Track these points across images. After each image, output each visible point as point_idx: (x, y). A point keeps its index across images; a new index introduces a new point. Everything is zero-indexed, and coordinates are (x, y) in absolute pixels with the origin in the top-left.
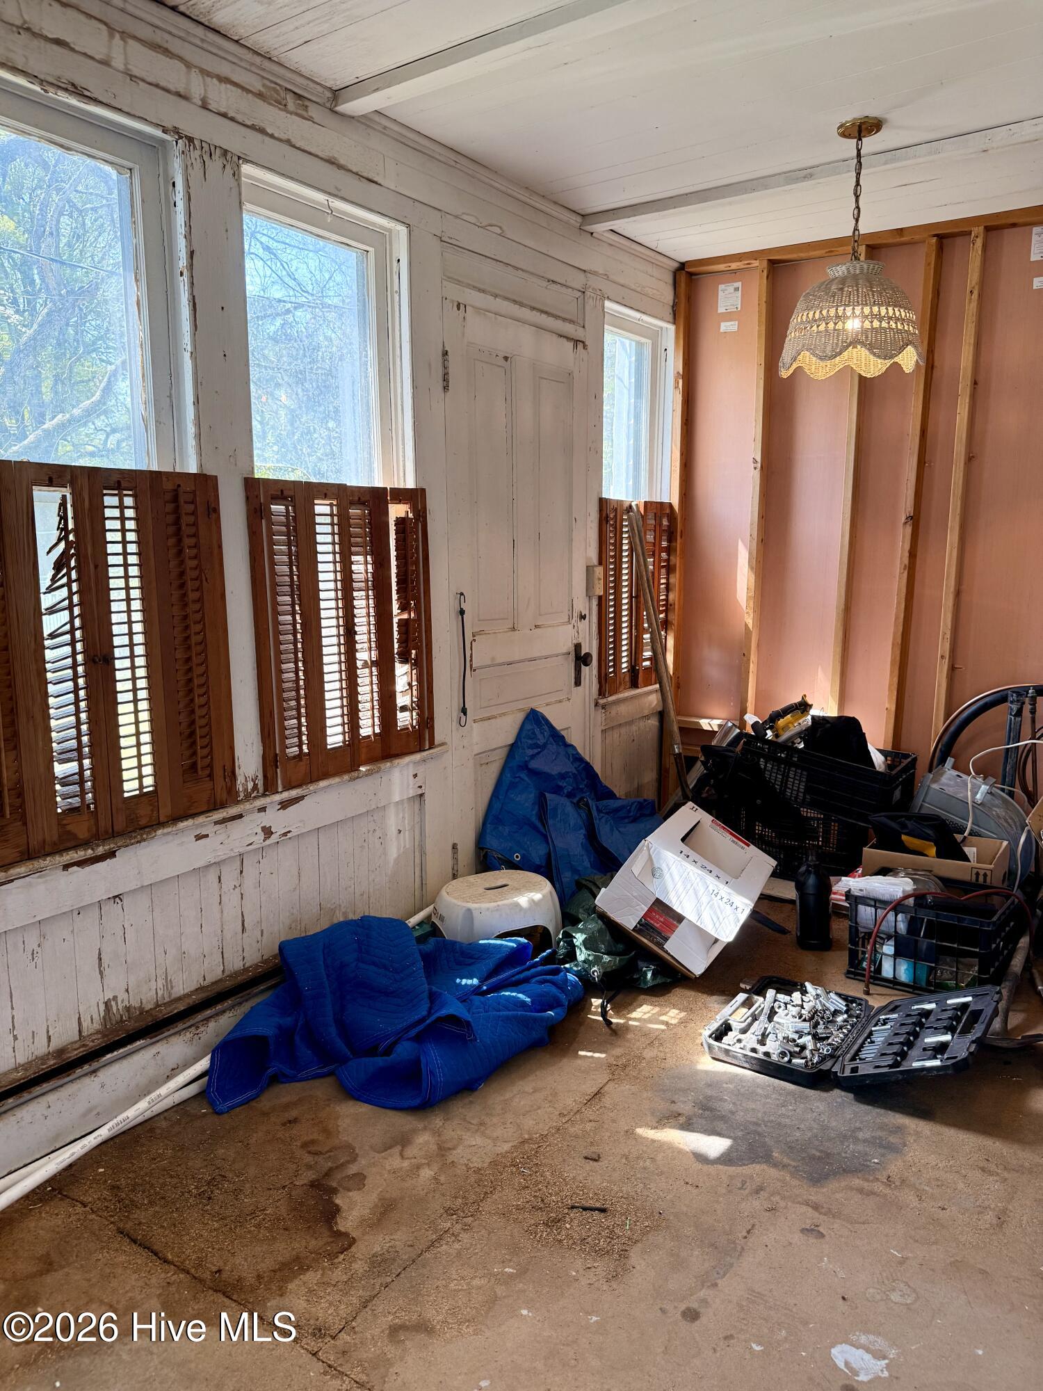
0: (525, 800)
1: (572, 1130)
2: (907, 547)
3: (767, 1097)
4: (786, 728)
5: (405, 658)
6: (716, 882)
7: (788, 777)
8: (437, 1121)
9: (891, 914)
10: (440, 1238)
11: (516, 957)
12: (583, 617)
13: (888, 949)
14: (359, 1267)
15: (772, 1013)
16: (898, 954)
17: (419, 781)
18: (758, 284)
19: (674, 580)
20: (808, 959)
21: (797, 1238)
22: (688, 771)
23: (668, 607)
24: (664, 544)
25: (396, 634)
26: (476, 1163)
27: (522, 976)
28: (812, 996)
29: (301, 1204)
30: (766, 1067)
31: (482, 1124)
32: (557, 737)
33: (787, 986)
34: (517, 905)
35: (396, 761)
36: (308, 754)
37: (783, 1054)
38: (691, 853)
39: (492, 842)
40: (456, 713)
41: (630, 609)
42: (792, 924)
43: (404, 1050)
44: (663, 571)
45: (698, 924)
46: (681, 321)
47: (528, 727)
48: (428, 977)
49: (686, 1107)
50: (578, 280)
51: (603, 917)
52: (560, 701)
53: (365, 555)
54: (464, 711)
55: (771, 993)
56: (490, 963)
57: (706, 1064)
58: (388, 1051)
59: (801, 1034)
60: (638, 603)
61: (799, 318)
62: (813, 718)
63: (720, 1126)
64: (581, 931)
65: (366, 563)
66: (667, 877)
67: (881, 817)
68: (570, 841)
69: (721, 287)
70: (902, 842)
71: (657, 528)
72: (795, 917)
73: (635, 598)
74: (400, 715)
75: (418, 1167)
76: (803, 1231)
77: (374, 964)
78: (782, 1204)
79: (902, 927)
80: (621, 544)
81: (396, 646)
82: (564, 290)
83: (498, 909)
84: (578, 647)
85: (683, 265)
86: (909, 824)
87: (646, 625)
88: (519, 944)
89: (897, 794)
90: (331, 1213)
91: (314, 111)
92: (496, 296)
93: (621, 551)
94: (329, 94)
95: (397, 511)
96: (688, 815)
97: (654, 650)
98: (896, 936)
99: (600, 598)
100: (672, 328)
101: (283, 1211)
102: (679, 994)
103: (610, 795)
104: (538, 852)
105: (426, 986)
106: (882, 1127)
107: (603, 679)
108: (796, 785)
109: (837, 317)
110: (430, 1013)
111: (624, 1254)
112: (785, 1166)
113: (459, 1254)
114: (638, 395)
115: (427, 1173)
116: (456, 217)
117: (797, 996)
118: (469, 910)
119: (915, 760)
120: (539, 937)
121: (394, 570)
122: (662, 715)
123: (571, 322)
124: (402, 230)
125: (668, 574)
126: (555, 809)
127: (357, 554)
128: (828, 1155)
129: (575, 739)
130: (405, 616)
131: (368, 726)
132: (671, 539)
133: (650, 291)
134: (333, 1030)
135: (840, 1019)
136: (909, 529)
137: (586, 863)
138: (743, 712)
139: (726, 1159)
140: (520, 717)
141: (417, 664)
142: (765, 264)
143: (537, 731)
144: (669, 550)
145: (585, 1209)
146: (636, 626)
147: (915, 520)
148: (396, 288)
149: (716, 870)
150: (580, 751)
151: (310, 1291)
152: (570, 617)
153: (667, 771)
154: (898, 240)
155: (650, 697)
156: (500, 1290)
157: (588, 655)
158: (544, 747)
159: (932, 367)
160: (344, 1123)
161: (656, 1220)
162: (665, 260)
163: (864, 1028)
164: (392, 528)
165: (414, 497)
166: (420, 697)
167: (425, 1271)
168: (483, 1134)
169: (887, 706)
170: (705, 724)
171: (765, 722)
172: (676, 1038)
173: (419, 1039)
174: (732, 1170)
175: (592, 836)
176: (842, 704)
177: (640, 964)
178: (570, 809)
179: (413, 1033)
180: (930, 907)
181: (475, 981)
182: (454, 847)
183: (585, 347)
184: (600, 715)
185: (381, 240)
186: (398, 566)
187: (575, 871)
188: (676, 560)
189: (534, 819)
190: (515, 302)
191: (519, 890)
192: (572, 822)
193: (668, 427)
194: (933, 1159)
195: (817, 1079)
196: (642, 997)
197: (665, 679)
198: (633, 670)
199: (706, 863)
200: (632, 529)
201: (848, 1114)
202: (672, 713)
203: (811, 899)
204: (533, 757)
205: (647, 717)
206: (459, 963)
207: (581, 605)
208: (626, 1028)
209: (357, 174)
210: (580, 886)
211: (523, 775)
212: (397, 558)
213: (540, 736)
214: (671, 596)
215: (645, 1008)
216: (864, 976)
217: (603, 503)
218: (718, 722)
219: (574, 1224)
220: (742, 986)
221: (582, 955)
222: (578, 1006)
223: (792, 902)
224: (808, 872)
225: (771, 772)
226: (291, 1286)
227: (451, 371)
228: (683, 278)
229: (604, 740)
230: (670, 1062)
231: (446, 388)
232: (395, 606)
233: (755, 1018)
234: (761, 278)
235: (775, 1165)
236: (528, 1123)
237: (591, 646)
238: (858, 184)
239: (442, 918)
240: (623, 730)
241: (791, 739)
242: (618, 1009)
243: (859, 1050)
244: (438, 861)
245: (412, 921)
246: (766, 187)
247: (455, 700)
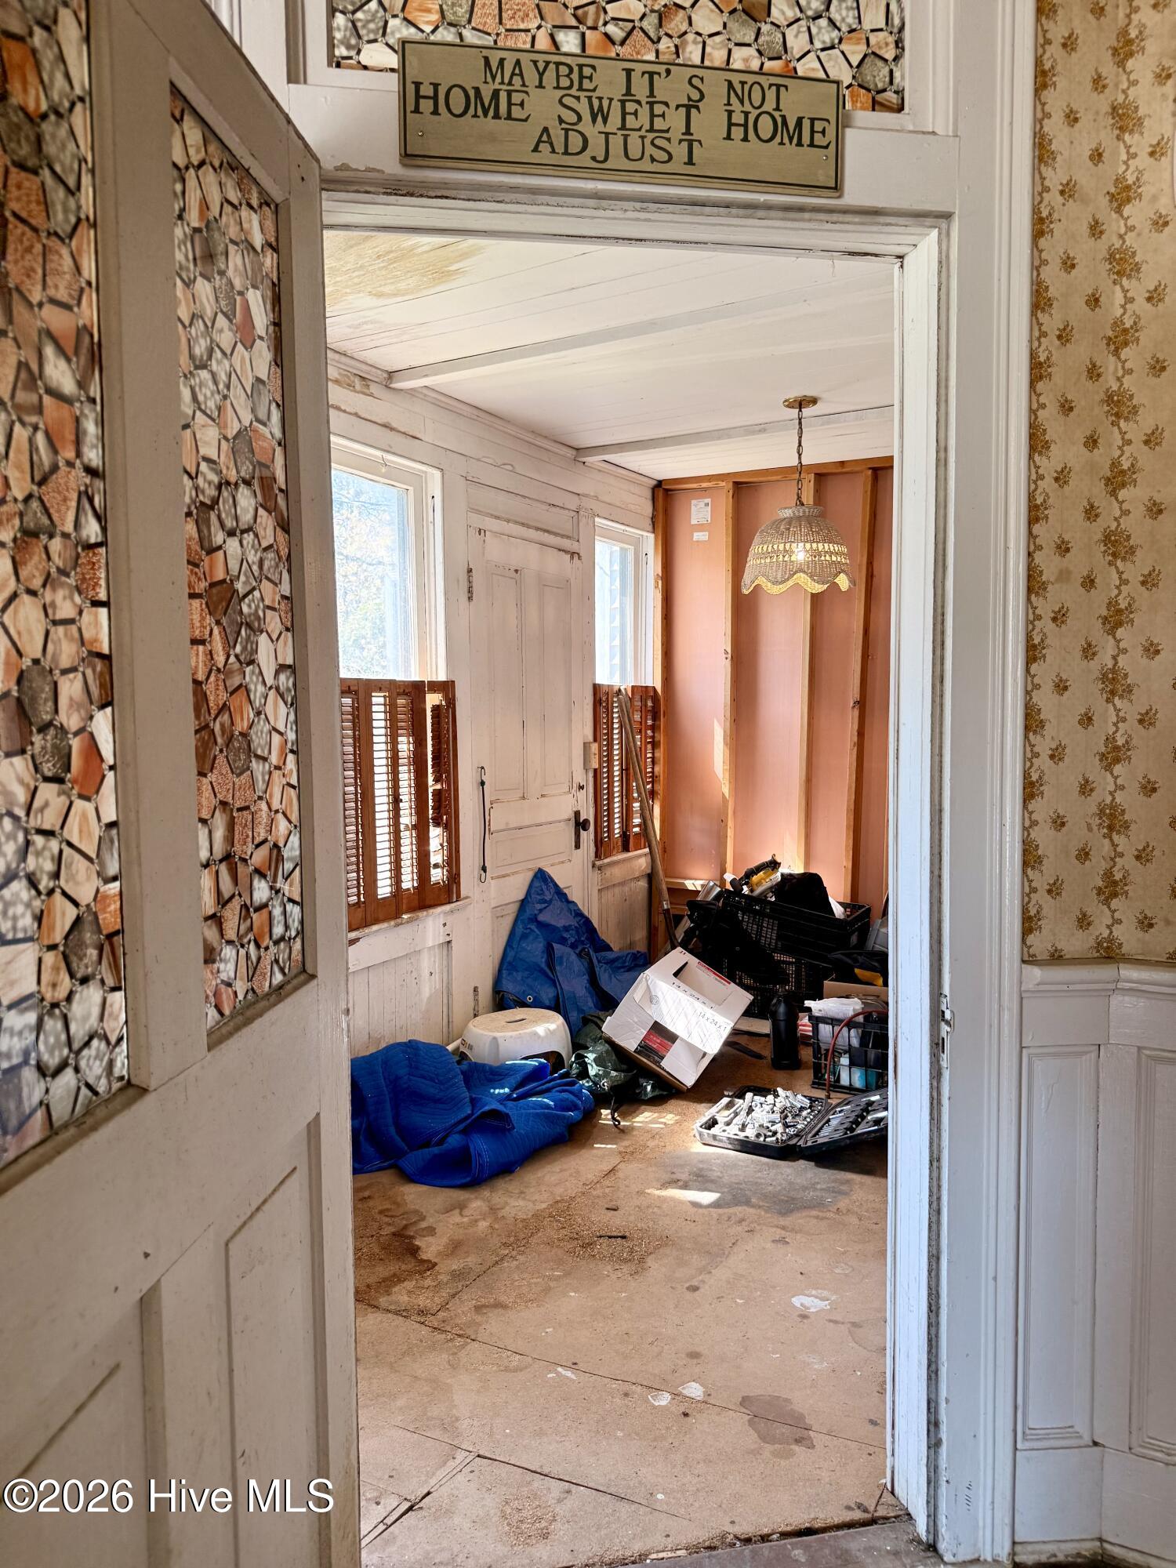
0: (535, 949)
1: (594, 1193)
2: (856, 727)
3: (747, 1167)
4: (759, 883)
5: (437, 824)
6: (702, 1006)
7: (762, 926)
8: (485, 1192)
9: (845, 1029)
10: (502, 1259)
11: (537, 1074)
12: (581, 788)
13: (845, 1060)
14: (444, 1278)
15: (750, 1110)
16: (852, 1064)
17: (448, 929)
18: (725, 501)
19: (659, 754)
20: (781, 1075)
21: (769, 1245)
22: (676, 926)
23: (654, 778)
24: (650, 722)
25: (430, 802)
26: (521, 1216)
27: (544, 1087)
28: (784, 1098)
29: (389, 1245)
30: (747, 1147)
31: (522, 1193)
32: (561, 894)
33: (762, 1091)
34: (536, 1034)
35: (431, 911)
36: (364, 902)
37: (758, 1135)
38: (681, 984)
39: (509, 986)
40: (477, 870)
41: (621, 780)
42: (767, 1051)
43: (454, 1141)
44: (649, 746)
45: (689, 1040)
46: (660, 531)
47: (537, 884)
48: (469, 1088)
49: (684, 1177)
50: (572, 503)
51: (610, 1042)
52: (563, 862)
53: (408, 736)
54: (484, 869)
55: (749, 1095)
56: (519, 1077)
57: (698, 1148)
58: (441, 1142)
59: (773, 1123)
60: (628, 775)
61: (756, 548)
62: (782, 875)
63: (709, 1185)
64: (592, 1052)
65: (409, 743)
66: (662, 1003)
67: (837, 955)
68: (576, 985)
69: (694, 502)
70: (855, 975)
71: (643, 709)
72: (770, 1045)
73: (625, 771)
74: (433, 871)
75: (476, 1221)
76: (773, 1241)
77: (423, 1077)
78: (758, 1228)
79: (855, 1042)
80: (613, 723)
81: (431, 812)
82: (562, 511)
83: (520, 1037)
84: (577, 814)
85: (660, 483)
86: (861, 959)
87: (635, 795)
88: (540, 1063)
89: (854, 939)
90: (414, 1251)
91: (374, 388)
92: (508, 521)
93: (613, 729)
94: (386, 375)
95: (433, 699)
96: (678, 957)
97: (643, 816)
98: (850, 1050)
99: (595, 770)
100: (652, 536)
101: (377, 1250)
102: (673, 1104)
103: (608, 948)
104: (547, 994)
105: (467, 1094)
106: (835, 1181)
107: (598, 843)
108: (769, 934)
109: (785, 551)
110: (472, 1114)
111: (642, 1260)
112: (760, 1207)
113: (517, 1267)
114: (623, 593)
115: (483, 1225)
116: (478, 460)
117: (770, 1098)
118: (495, 1039)
119: (869, 910)
120: (556, 1059)
121: (430, 748)
122: (651, 877)
123: (568, 537)
124: (437, 474)
125: (653, 749)
126: (561, 957)
127: (402, 735)
128: (793, 1199)
129: (575, 896)
130: (438, 787)
131: (408, 881)
132: (655, 717)
133: (632, 507)
134: (392, 1130)
135: (804, 1113)
136: (856, 712)
137: (591, 1004)
138: (723, 871)
139: (716, 1205)
140: (530, 875)
141: (447, 827)
142: (731, 485)
143: (544, 887)
144: (653, 728)
145: (610, 1237)
146: (627, 795)
147: (862, 704)
148: (431, 519)
149: (702, 998)
150: (581, 907)
151: (409, 1292)
152: (571, 788)
153: (656, 929)
154: (840, 470)
155: (639, 860)
156: (552, 1284)
157: (586, 821)
158: (550, 902)
159: (872, 576)
160: (409, 1198)
161: (665, 1241)
162: (645, 479)
163: (823, 1117)
164: (429, 714)
165: (446, 688)
166: (450, 857)
167: (495, 1277)
168: (524, 1199)
169: (845, 864)
170: (690, 885)
171: (741, 879)
172: (672, 1132)
173: (465, 1132)
174: (720, 1211)
175: (593, 981)
176: (807, 862)
177: (641, 1080)
178: (573, 957)
179: (461, 1127)
180: (875, 1022)
181: (507, 1090)
182: (475, 989)
183: (579, 558)
184: (596, 876)
185: (418, 482)
186: (433, 745)
187: (580, 1010)
188: (661, 737)
189: (543, 966)
190: (523, 524)
191: (536, 1022)
192: (576, 969)
193: (650, 621)
194: (871, 1197)
195: (785, 1152)
196: (643, 1107)
197: (654, 843)
198: (625, 836)
199: (694, 993)
200: (622, 710)
201: (810, 1175)
202: (661, 873)
203: (782, 1025)
204: (541, 911)
205: (637, 879)
206: (491, 1081)
207: (580, 777)
208: (632, 1128)
209: (404, 433)
210: (586, 1021)
211: (533, 927)
212: (433, 738)
213: (547, 893)
214: (657, 769)
215: (647, 1114)
216: (824, 1085)
217: (596, 688)
218: (702, 882)
219: (602, 1246)
220: (726, 1093)
221: (593, 1070)
222: (591, 1115)
223: (767, 1035)
224: (779, 1002)
225: (748, 922)
226: (395, 1289)
227: (474, 585)
228: (660, 494)
229: (600, 899)
230: (669, 1148)
231: (470, 598)
232: (430, 779)
233: (736, 1114)
234: (727, 497)
235: (753, 1206)
236: (559, 1191)
237: (588, 814)
238: (800, 445)
239: (470, 1047)
240: (617, 890)
241: (764, 894)
242: (624, 1116)
243: (819, 1131)
244: (462, 1002)
245: (450, 1048)
246: (729, 437)
247: (477, 859)
